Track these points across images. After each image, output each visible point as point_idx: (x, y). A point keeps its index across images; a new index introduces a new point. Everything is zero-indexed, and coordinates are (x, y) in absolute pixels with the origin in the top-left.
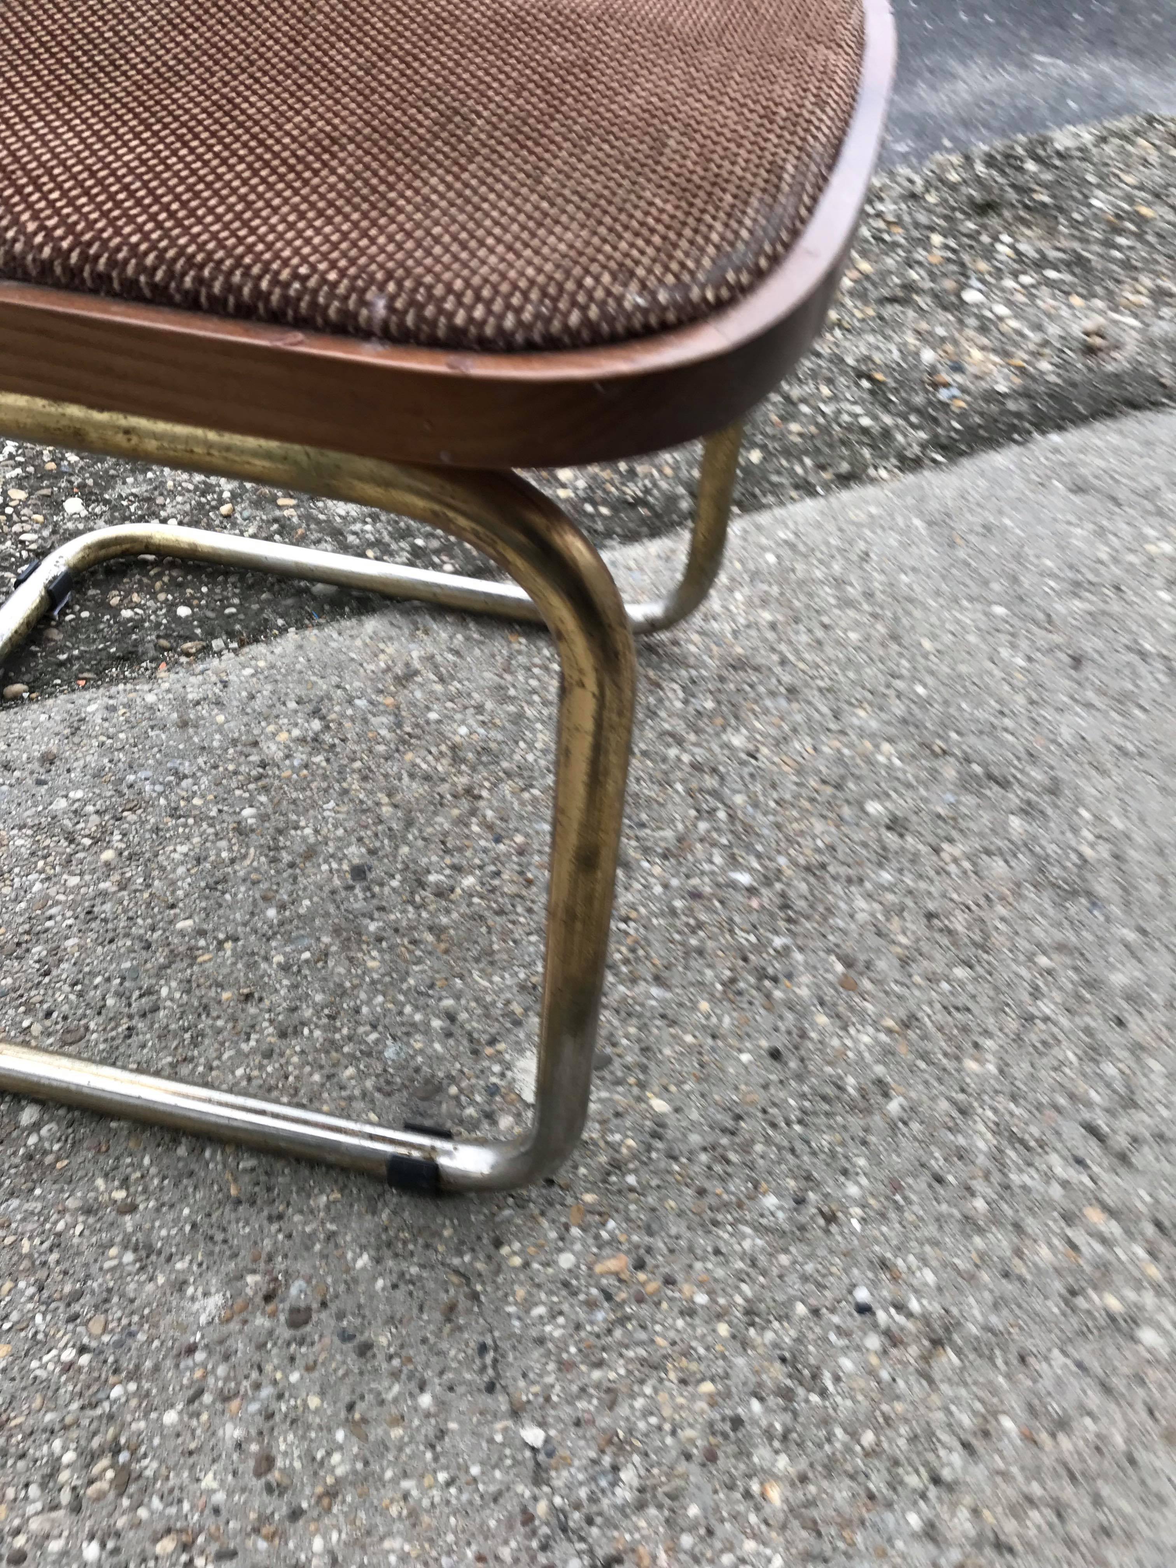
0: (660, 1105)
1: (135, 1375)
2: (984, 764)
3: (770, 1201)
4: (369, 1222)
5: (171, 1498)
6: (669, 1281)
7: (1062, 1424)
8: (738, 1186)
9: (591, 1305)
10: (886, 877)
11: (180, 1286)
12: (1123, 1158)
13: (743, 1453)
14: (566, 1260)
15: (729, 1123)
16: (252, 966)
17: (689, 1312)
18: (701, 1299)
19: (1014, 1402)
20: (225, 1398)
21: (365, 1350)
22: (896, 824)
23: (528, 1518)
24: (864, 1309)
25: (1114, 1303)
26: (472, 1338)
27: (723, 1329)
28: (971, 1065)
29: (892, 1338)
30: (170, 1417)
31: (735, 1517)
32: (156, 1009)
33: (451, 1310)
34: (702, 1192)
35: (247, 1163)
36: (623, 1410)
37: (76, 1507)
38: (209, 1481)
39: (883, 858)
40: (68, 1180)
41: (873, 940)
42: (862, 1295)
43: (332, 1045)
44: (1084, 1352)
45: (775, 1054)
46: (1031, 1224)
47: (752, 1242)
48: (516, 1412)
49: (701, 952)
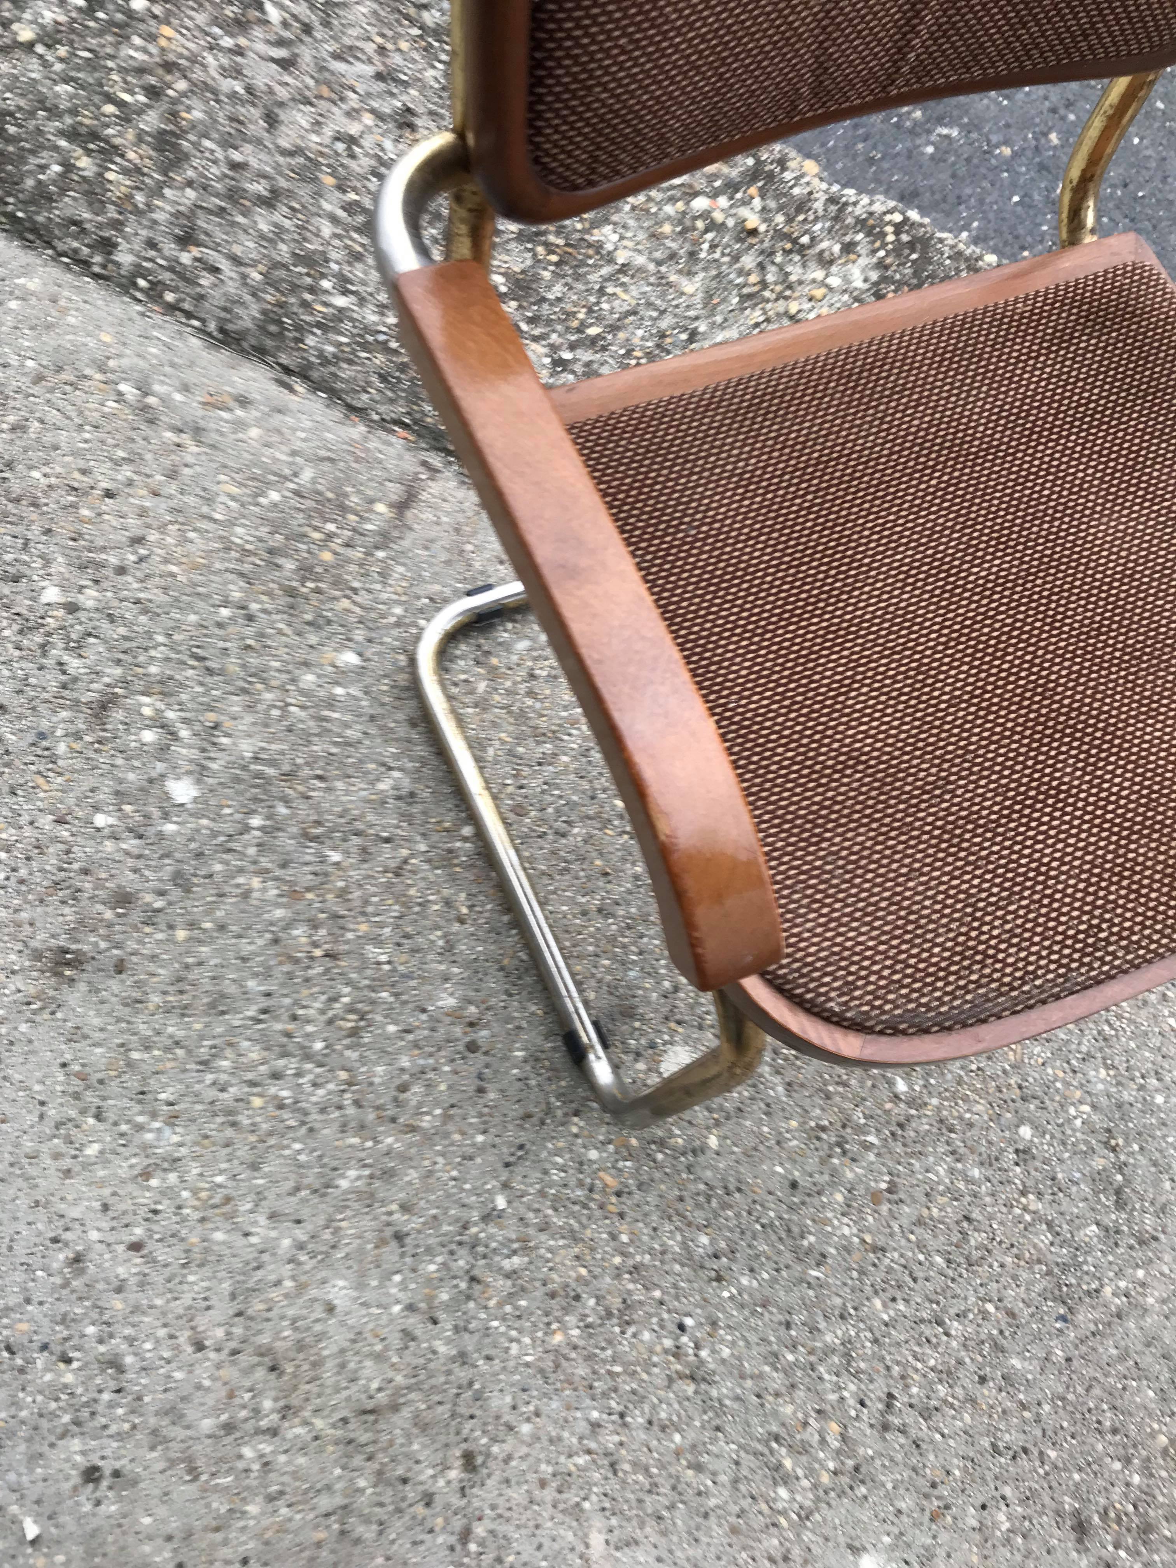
0: (713, 1142)
1: (396, 995)
3: (704, 1240)
4: (539, 1041)
5: (363, 1060)
6: (621, 1215)
7: (698, 1468)
8: (699, 1217)
9: (581, 1184)
10: (976, 1173)
11: (446, 979)
12: (886, 1427)
13: (566, 1310)
14: (593, 1154)
15: (732, 1187)
16: (624, 860)
17: (614, 1237)
18: (624, 1238)
19: (691, 1435)
20: (416, 1045)
21: (481, 1090)
22: (1024, 1154)
23: (465, 1227)
24: (682, 1327)
25: (788, 1463)
26: (523, 1137)
27: (617, 1260)
28: (878, 1303)
29: (677, 1352)
30: (392, 1028)
31: (535, 1325)
32: (564, 835)
33: (528, 1116)
34: (681, 1199)
35: (522, 955)
36: (543, 1237)
37: (330, 1022)
38: (380, 1069)
39: (986, 1162)
40: (453, 879)
41: (919, 1194)
42: (689, 1322)
43: (612, 940)
44: (747, 1460)
45: (794, 1185)
46: (800, 1394)
47: (674, 1245)
48: (505, 1186)
49: (828, 1096)
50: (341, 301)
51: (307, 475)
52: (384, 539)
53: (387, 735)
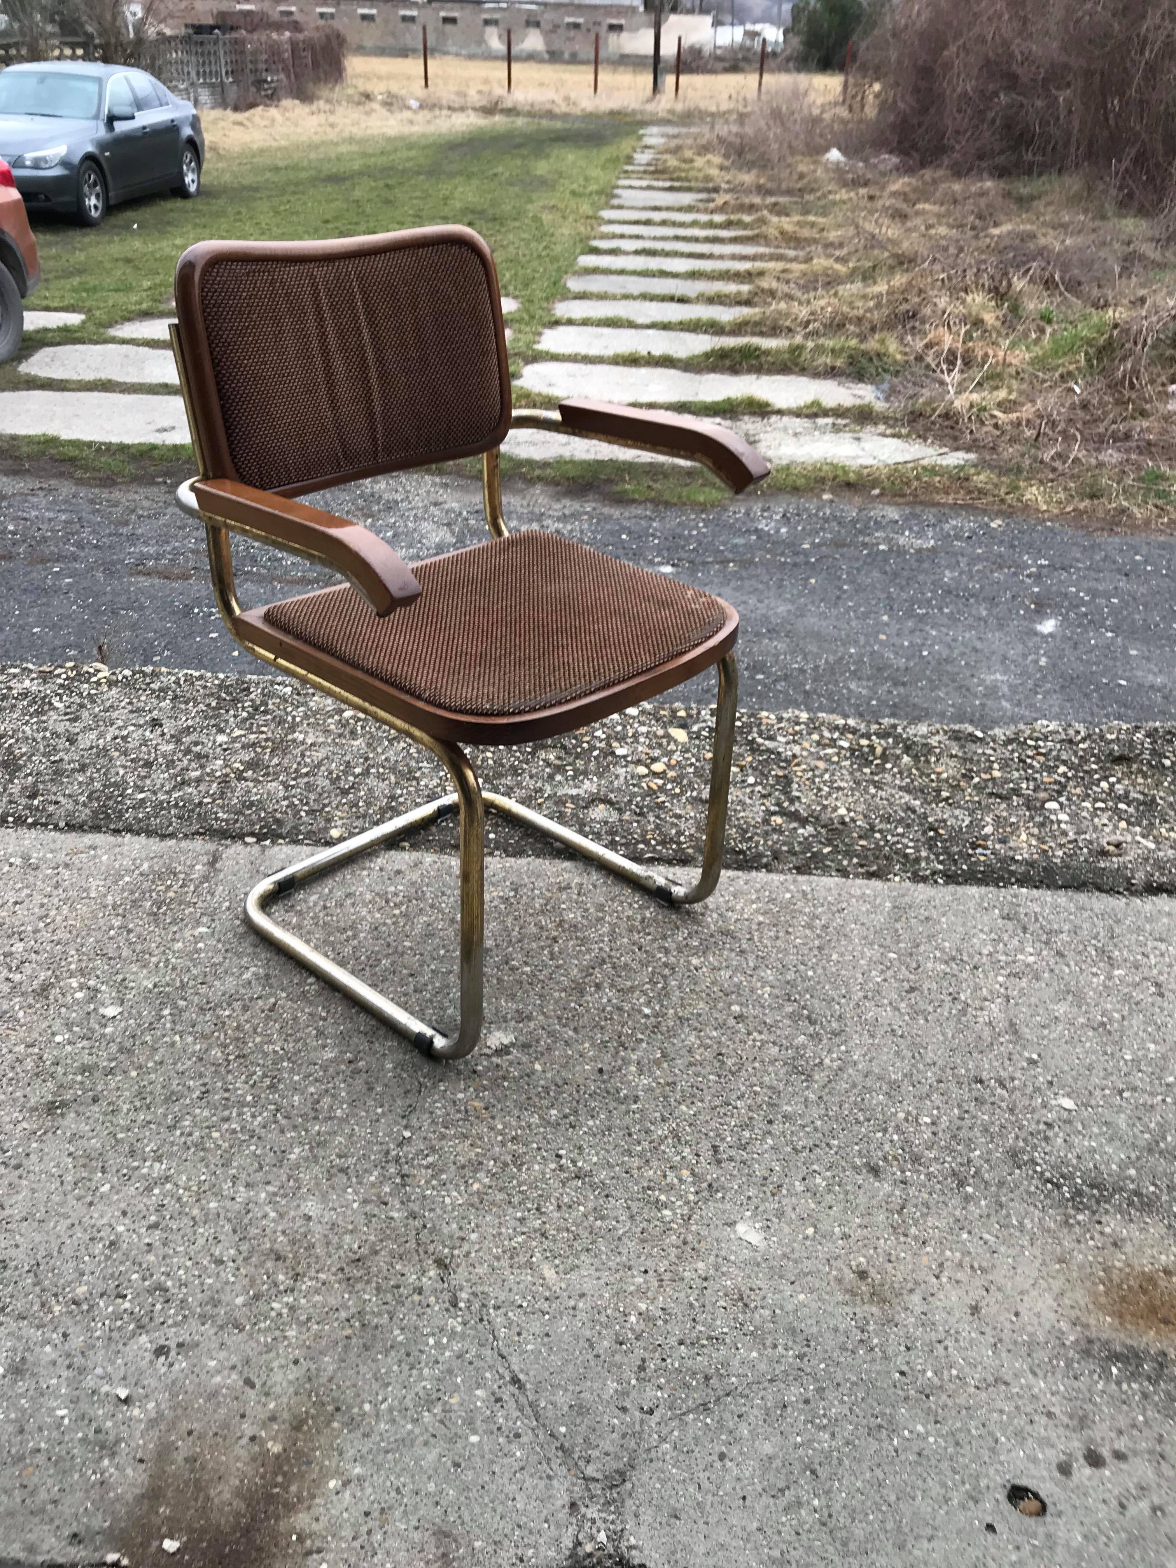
0: (538, 1067)
1: (294, 1063)
2: (811, 1012)
3: (554, 1112)
4: (401, 1056)
5: (283, 1097)
6: (493, 1118)
7: (603, 1218)
8: (545, 1102)
9: (459, 1111)
10: (715, 1034)
11: (324, 1047)
12: (719, 1162)
13: (476, 1171)
14: (461, 1096)
15: (560, 1083)
16: (421, 966)
17: (492, 1128)
18: (500, 1127)
19: (590, 1205)
20: (316, 1080)
21: (371, 1089)
22: (739, 1018)
23: (387, 1153)
24: (559, 1156)
25: (663, 1198)
26: (408, 1102)
27: (500, 1138)
28: (683, 1108)
29: (561, 1168)
30: (296, 1078)
31: (457, 1185)
33: (407, 1092)
34: (529, 1098)
35: (373, 1022)
36: (444, 1142)
37: (253, 1086)
38: (296, 1098)
39: (718, 1027)
40: (311, 1003)
41: (684, 1052)
42: (562, 1152)
43: (431, 1001)
44: (635, 1206)
45: (601, 1071)
46: (654, 1164)
47: (535, 1119)
48: (406, 1127)
49: (602, 1028)
50: (142, 796)
51: (145, 866)
52: (206, 878)
53: (239, 955)
